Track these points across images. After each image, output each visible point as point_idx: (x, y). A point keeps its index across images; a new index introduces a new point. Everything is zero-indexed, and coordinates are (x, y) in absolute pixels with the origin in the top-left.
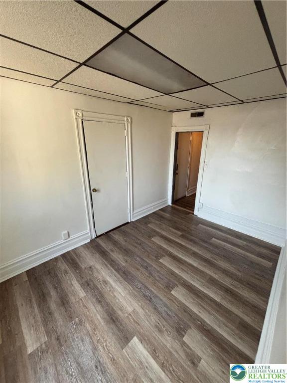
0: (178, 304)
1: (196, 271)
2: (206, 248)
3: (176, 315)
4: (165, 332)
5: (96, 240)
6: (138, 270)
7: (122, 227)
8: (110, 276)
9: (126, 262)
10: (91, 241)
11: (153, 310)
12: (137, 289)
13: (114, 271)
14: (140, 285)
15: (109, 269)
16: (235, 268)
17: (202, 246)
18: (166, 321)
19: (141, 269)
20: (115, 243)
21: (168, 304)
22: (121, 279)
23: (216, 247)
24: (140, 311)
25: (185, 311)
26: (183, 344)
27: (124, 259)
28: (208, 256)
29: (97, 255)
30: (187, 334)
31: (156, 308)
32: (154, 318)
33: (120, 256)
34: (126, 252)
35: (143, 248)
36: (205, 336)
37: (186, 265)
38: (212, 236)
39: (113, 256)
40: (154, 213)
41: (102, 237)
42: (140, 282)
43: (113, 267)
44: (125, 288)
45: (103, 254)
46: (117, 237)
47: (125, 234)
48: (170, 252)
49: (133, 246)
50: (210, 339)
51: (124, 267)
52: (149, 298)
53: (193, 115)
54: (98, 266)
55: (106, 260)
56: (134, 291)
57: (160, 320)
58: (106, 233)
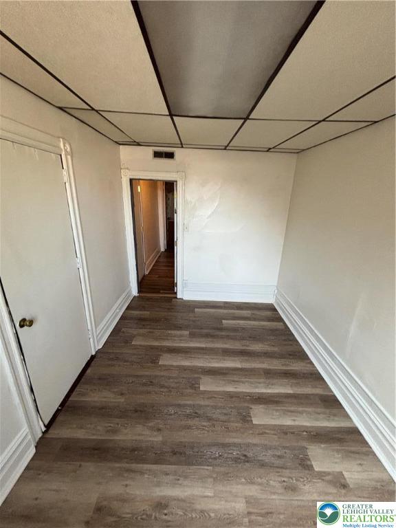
0: (272, 432)
1: (246, 373)
2: (228, 337)
3: (284, 448)
4: (299, 483)
5: (51, 435)
6: (189, 427)
7: (89, 371)
8: (158, 484)
9: (159, 430)
10: (36, 447)
11: (262, 471)
12: (218, 461)
13: (154, 467)
14: (216, 452)
15: (142, 473)
16: (268, 345)
17: (222, 337)
18: (286, 469)
19: (190, 422)
20: (103, 411)
21: (266, 442)
22: (180, 469)
23: (235, 330)
24: (253, 491)
25: (286, 433)
26: (321, 475)
27: (152, 429)
28: (237, 346)
29: (90, 467)
30: (311, 459)
31: (263, 465)
32: (274, 481)
33: (139, 428)
34: (142, 413)
35: (162, 386)
36: (321, 443)
37: (231, 372)
38: (219, 319)
39: (124, 441)
40: (122, 318)
41: (60, 418)
42: (210, 445)
43: (144, 461)
44: (202, 479)
45: (99, 452)
46: (95, 396)
47: (106, 381)
48: (201, 368)
49: (142, 393)
50: (326, 442)
51: (164, 443)
52: (242, 457)
53: (157, 155)
54: (115, 488)
55: (118, 458)
56: (217, 469)
57: (280, 476)
58: (63, 404)
